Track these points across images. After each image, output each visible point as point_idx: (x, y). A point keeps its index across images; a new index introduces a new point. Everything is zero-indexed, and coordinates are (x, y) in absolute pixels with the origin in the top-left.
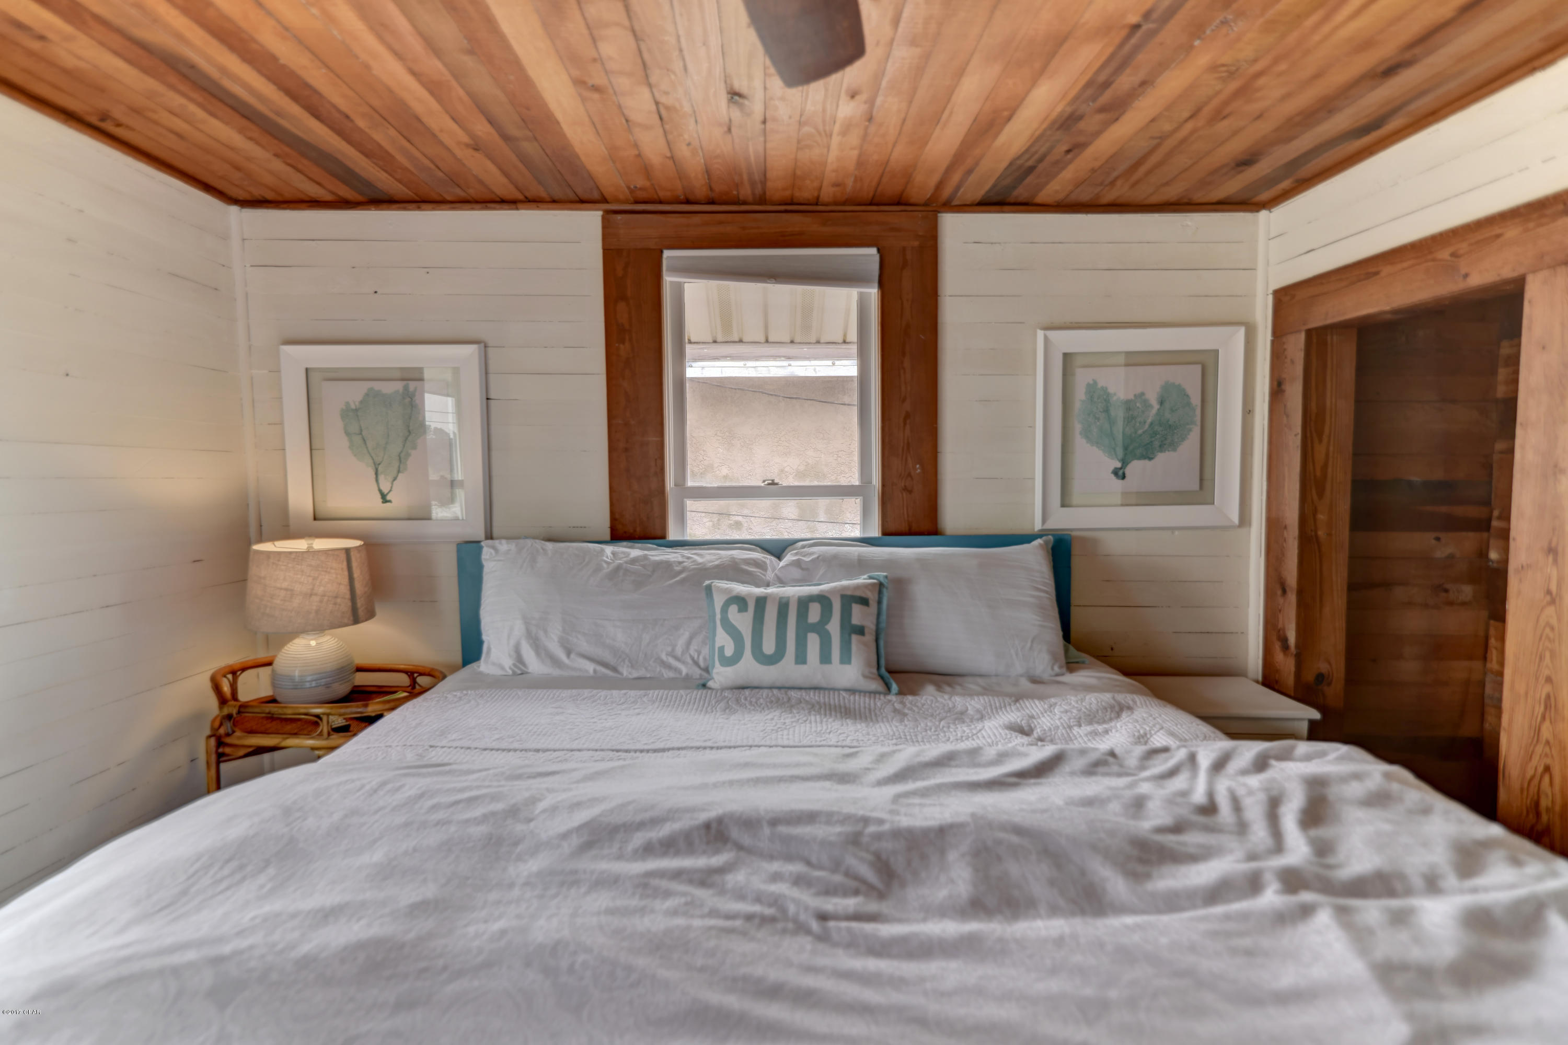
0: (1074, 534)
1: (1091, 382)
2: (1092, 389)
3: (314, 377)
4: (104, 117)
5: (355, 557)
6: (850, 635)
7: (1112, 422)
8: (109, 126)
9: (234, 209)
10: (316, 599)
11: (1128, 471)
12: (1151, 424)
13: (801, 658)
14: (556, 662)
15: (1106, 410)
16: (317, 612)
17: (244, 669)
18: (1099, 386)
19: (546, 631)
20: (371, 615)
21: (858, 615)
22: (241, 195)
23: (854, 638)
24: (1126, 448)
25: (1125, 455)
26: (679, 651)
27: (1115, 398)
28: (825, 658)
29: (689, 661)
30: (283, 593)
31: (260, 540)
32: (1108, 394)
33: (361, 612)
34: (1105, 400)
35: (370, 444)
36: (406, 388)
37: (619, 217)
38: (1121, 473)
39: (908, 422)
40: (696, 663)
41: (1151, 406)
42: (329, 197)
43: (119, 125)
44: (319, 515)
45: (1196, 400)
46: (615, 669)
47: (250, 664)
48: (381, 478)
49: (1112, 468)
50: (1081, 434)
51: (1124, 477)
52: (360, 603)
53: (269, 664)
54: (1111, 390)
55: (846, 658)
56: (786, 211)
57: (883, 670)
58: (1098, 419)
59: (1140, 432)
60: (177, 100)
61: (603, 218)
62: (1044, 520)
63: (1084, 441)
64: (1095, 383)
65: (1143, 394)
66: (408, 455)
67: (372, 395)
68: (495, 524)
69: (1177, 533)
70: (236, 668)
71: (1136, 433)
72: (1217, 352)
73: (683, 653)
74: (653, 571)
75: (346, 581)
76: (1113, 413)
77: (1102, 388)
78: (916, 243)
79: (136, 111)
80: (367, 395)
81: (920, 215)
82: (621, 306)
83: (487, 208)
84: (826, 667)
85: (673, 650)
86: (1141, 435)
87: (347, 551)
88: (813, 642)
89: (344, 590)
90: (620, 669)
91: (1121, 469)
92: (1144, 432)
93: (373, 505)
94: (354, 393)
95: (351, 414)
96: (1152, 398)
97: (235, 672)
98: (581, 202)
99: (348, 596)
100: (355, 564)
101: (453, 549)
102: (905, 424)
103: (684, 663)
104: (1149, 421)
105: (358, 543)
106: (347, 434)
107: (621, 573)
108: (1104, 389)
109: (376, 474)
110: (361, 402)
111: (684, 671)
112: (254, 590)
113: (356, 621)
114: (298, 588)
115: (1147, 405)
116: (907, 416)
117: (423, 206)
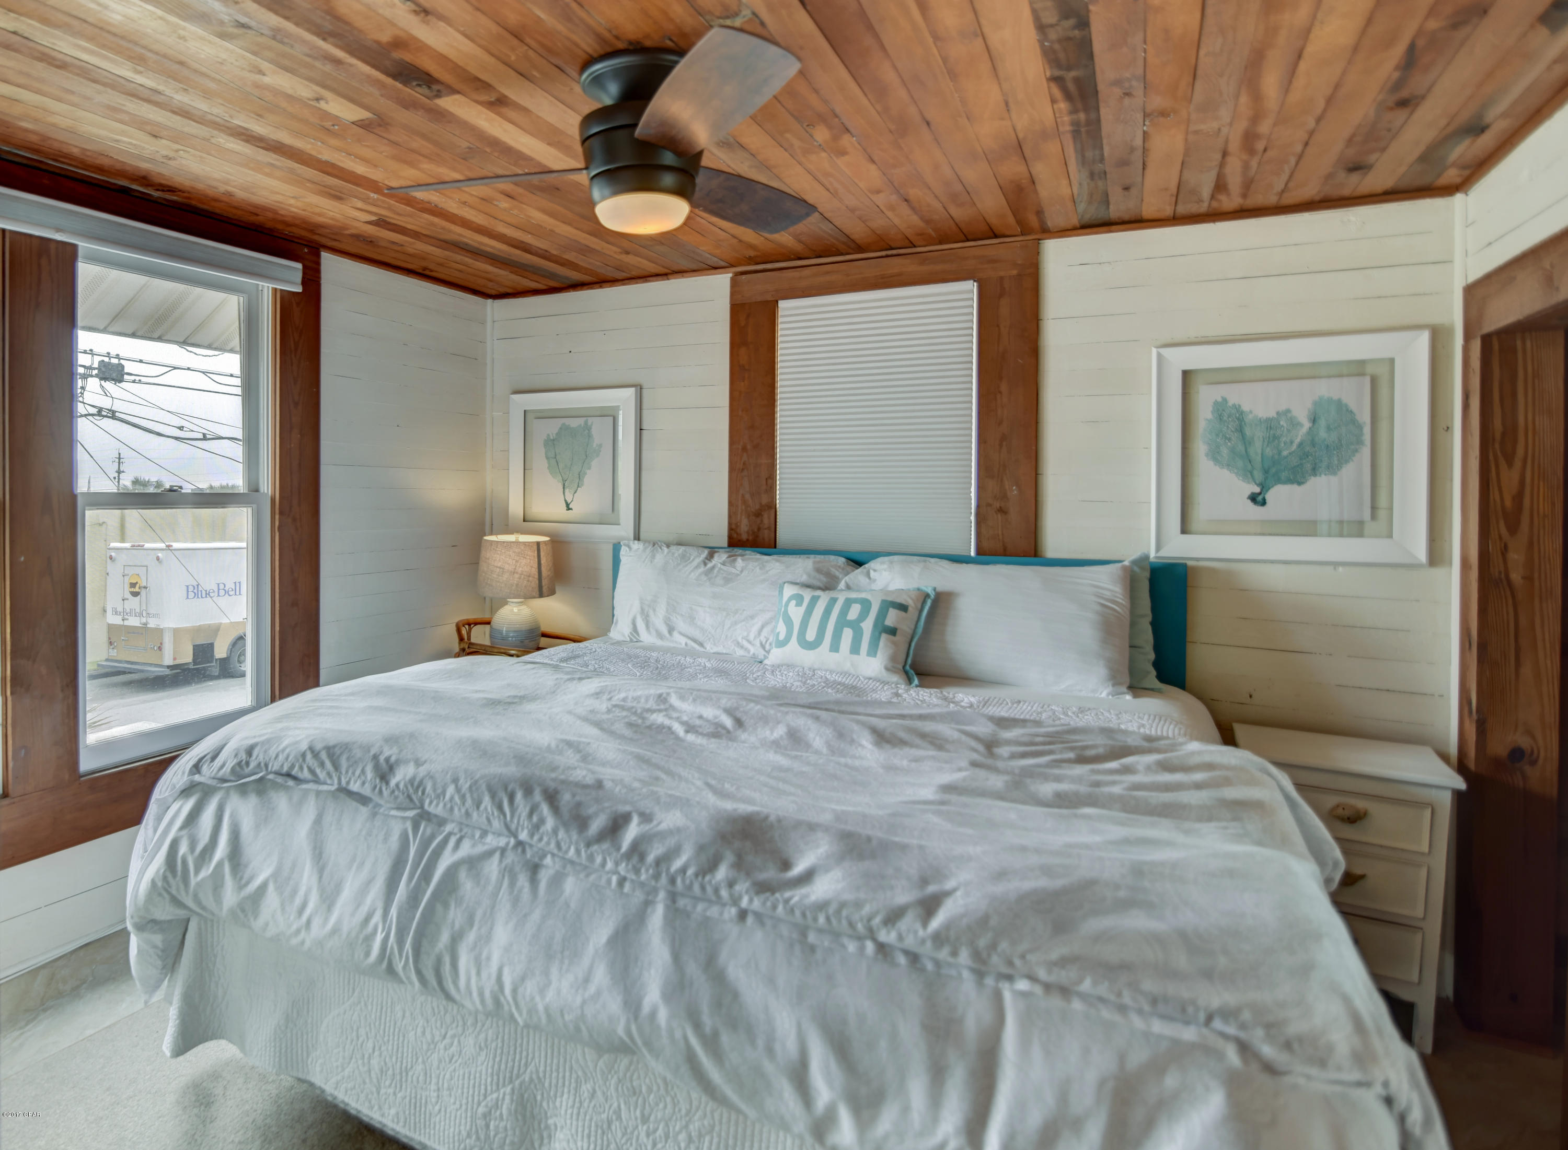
0: (1190, 563)
1: (1219, 399)
2: (1220, 408)
3: (529, 416)
4: (425, 269)
5: (542, 547)
6: (880, 634)
7: (1246, 442)
8: (427, 272)
9: (490, 301)
10: (517, 576)
11: (1269, 496)
12: (1300, 445)
13: (835, 648)
14: (660, 636)
15: (1240, 430)
16: (517, 585)
17: (476, 624)
18: (1230, 403)
19: (654, 610)
20: (552, 592)
21: (892, 617)
22: (493, 292)
23: (884, 636)
24: (1266, 472)
25: (1266, 479)
26: (751, 637)
27: (1251, 416)
28: (855, 649)
29: (758, 645)
30: (498, 570)
31: (491, 534)
32: (1242, 413)
33: (545, 589)
34: (1238, 419)
35: (561, 466)
36: (586, 423)
37: (744, 277)
38: (1260, 498)
39: (1004, 443)
40: (763, 646)
41: (1300, 425)
42: (544, 287)
43: (432, 271)
44: (528, 517)
45: (1365, 417)
46: (701, 645)
47: (479, 621)
48: (567, 491)
49: (1248, 493)
50: (1207, 455)
51: (1264, 503)
52: (544, 582)
53: (489, 623)
54: (1246, 408)
55: (872, 652)
56: (887, 256)
57: (908, 668)
58: (1230, 440)
59: (1285, 453)
60: (459, 257)
61: (732, 279)
62: (1158, 548)
63: (1211, 463)
64: (1225, 400)
65: (1288, 411)
66: (585, 474)
67: (564, 429)
68: (642, 530)
69: (1341, 569)
70: (471, 622)
71: (1280, 453)
72: (1392, 361)
73: (755, 638)
74: (742, 572)
75: (536, 565)
76: (1248, 432)
77: (1234, 405)
78: (1015, 272)
79: (441, 265)
80: (561, 428)
81: (1018, 244)
82: (743, 350)
83: (646, 281)
84: (855, 657)
85: (748, 635)
86: (1286, 457)
87: (538, 544)
88: (847, 635)
89: (535, 571)
90: (705, 645)
91: (1260, 494)
92: (1290, 454)
93: (559, 511)
94: (551, 428)
95: (551, 443)
96: (1302, 416)
97: (471, 624)
98: (715, 268)
99: (537, 576)
100: (542, 554)
101: (611, 547)
102: (1001, 445)
103: (753, 645)
104: (1297, 441)
105: (547, 539)
106: (547, 458)
107: (716, 571)
108: (1237, 408)
109: (564, 488)
110: (557, 434)
111: (752, 650)
112: (483, 566)
113: (541, 595)
114: (507, 567)
115: (1294, 424)
116: (1003, 438)
117: (603, 284)
